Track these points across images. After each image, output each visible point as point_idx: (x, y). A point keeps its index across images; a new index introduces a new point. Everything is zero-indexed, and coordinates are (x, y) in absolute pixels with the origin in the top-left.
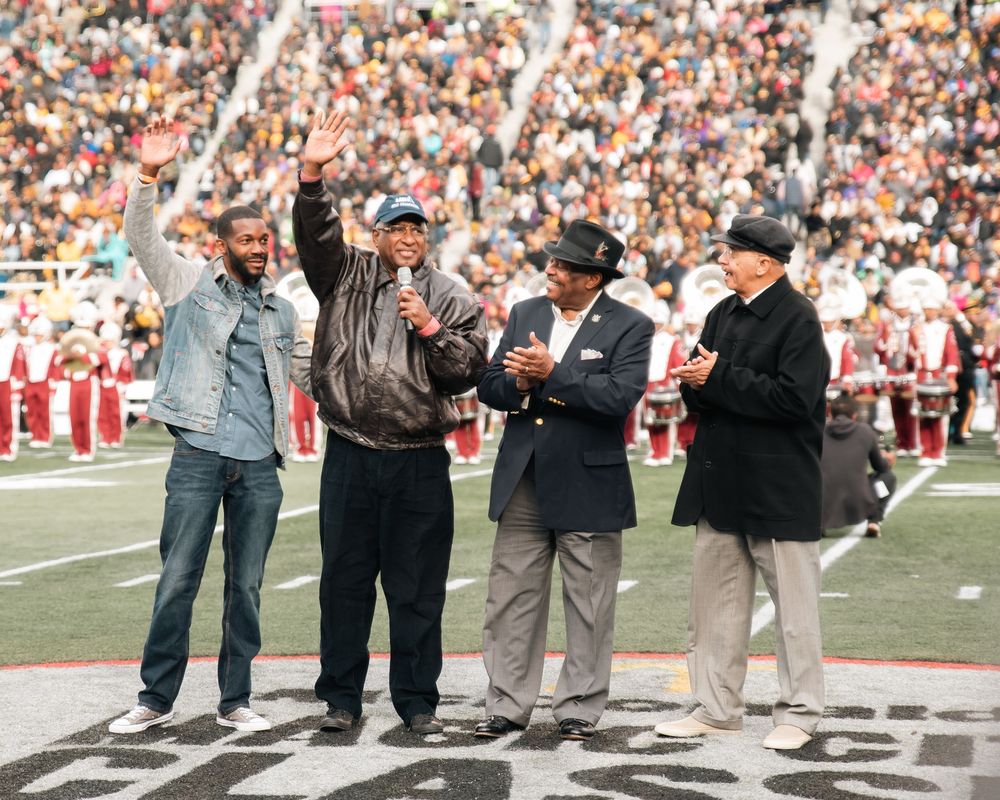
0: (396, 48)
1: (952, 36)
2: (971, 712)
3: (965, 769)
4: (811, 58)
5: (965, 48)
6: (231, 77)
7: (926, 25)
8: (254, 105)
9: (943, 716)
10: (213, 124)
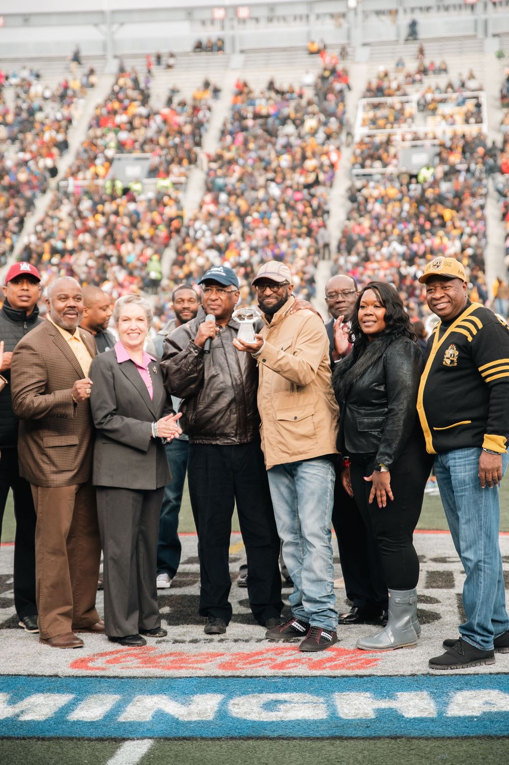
0: (109, 207)
1: (400, 200)
2: (449, 558)
3: (451, 590)
4: (328, 212)
5: (406, 207)
6: (21, 224)
7: (386, 195)
8: (33, 239)
9: (436, 560)
10: (12, 248)
